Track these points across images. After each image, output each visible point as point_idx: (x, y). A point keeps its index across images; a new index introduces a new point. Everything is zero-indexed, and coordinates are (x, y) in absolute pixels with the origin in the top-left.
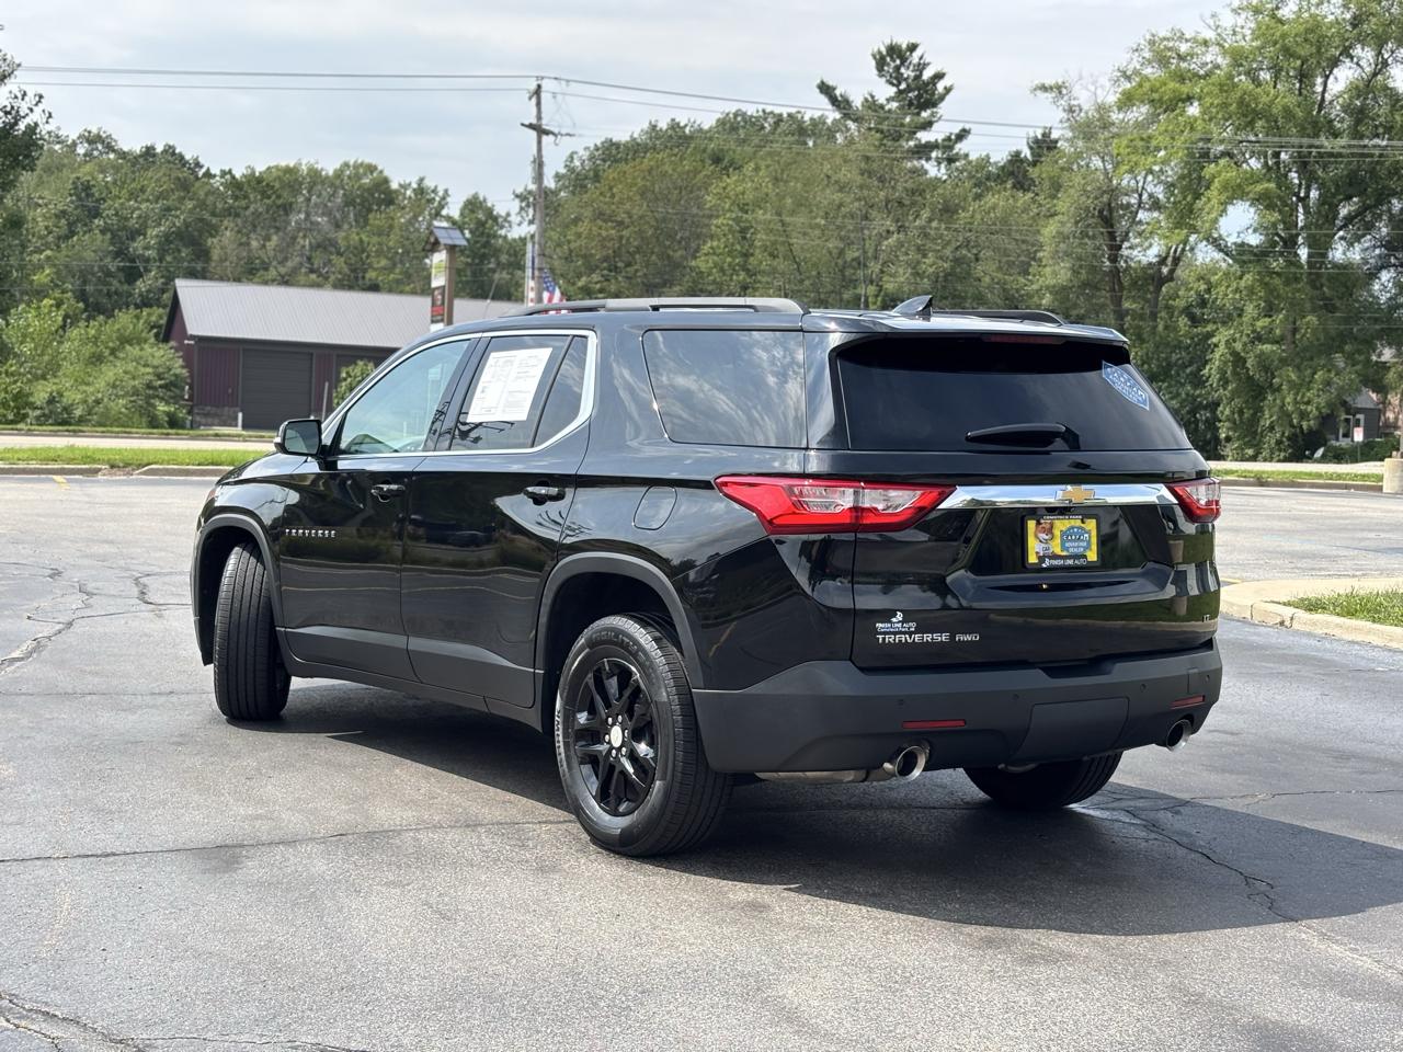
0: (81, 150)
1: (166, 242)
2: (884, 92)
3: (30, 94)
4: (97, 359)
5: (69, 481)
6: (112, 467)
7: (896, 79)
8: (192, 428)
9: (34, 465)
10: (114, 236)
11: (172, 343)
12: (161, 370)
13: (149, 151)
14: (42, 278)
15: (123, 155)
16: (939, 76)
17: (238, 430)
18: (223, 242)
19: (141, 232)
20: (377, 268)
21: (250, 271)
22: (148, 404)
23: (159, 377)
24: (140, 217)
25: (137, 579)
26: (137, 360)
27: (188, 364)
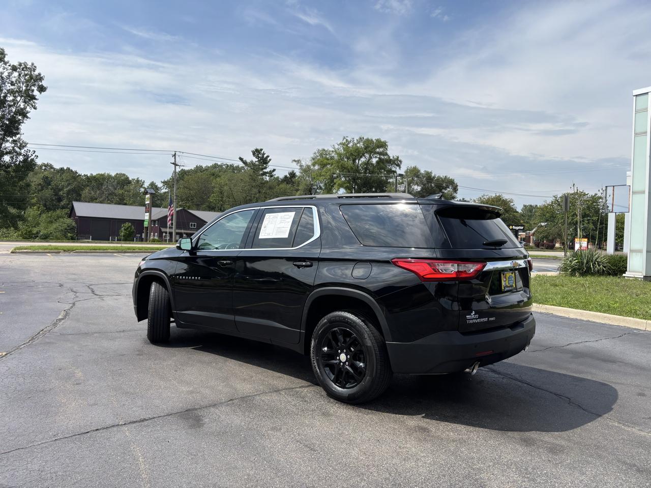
1: (69, 192)
2: (255, 160)
3: (31, 151)
4: (51, 222)
5: (52, 255)
6: (64, 251)
7: (258, 157)
9: (40, 251)
10: (54, 190)
11: (72, 218)
12: (69, 225)
13: (62, 169)
14: (34, 201)
15: (55, 169)
16: (268, 156)
17: (90, 240)
18: (86, 192)
19: (62, 189)
20: (127, 200)
21: (92, 200)
22: (66, 234)
23: (68, 227)
24: (61, 186)
25: (88, 287)
26: (62, 222)
27: (76, 223)
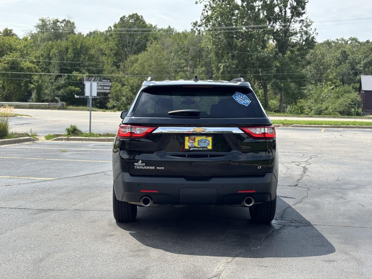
0: (349, 42)
1: (365, 65)
8: (363, 116)
10: (351, 64)
11: (358, 92)
12: (353, 100)
15: (359, 43)
19: (359, 63)
22: (349, 109)
23: (353, 102)
24: (358, 59)
26: (347, 97)
27: (362, 97)
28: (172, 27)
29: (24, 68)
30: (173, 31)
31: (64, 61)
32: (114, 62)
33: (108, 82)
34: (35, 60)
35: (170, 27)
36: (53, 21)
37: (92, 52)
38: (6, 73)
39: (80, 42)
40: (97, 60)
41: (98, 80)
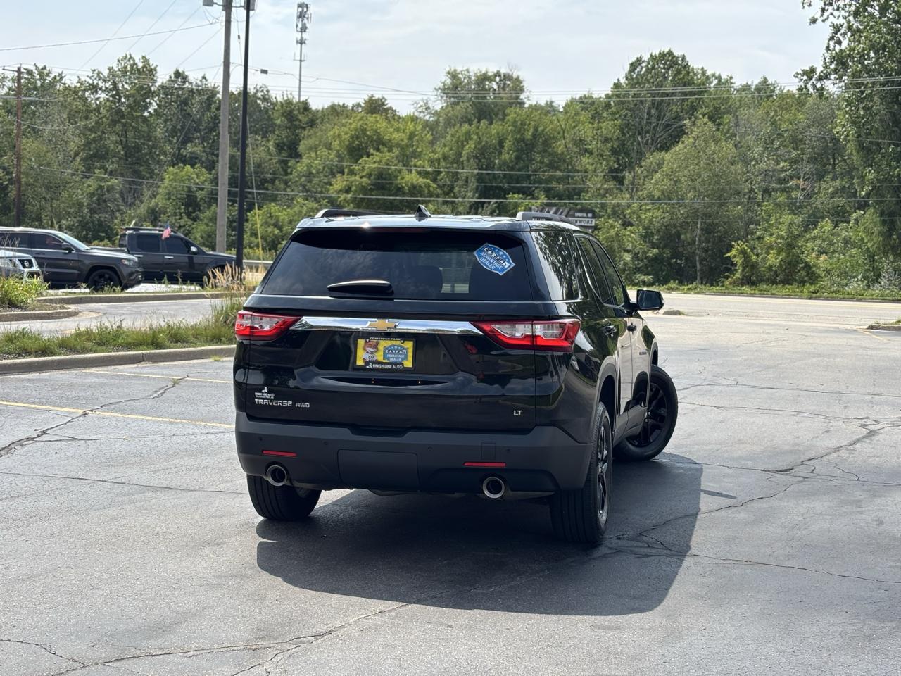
28: (770, 81)
29: (403, 187)
30: (773, 91)
31: (493, 168)
32: (611, 170)
33: (588, 217)
34: (429, 169)
35: (765, 80)
36: (477, 76)
37: (560, 147)
38: (364, 199)
39: (533, 123)
40: (570, 167)
41: (565, 213)
